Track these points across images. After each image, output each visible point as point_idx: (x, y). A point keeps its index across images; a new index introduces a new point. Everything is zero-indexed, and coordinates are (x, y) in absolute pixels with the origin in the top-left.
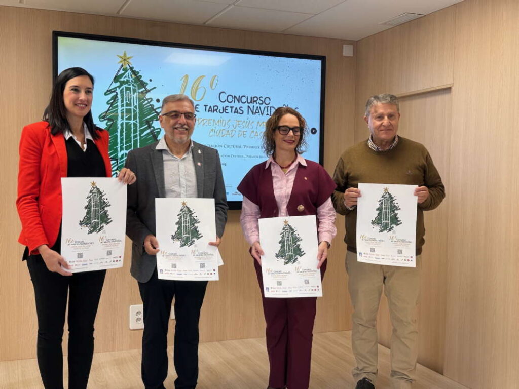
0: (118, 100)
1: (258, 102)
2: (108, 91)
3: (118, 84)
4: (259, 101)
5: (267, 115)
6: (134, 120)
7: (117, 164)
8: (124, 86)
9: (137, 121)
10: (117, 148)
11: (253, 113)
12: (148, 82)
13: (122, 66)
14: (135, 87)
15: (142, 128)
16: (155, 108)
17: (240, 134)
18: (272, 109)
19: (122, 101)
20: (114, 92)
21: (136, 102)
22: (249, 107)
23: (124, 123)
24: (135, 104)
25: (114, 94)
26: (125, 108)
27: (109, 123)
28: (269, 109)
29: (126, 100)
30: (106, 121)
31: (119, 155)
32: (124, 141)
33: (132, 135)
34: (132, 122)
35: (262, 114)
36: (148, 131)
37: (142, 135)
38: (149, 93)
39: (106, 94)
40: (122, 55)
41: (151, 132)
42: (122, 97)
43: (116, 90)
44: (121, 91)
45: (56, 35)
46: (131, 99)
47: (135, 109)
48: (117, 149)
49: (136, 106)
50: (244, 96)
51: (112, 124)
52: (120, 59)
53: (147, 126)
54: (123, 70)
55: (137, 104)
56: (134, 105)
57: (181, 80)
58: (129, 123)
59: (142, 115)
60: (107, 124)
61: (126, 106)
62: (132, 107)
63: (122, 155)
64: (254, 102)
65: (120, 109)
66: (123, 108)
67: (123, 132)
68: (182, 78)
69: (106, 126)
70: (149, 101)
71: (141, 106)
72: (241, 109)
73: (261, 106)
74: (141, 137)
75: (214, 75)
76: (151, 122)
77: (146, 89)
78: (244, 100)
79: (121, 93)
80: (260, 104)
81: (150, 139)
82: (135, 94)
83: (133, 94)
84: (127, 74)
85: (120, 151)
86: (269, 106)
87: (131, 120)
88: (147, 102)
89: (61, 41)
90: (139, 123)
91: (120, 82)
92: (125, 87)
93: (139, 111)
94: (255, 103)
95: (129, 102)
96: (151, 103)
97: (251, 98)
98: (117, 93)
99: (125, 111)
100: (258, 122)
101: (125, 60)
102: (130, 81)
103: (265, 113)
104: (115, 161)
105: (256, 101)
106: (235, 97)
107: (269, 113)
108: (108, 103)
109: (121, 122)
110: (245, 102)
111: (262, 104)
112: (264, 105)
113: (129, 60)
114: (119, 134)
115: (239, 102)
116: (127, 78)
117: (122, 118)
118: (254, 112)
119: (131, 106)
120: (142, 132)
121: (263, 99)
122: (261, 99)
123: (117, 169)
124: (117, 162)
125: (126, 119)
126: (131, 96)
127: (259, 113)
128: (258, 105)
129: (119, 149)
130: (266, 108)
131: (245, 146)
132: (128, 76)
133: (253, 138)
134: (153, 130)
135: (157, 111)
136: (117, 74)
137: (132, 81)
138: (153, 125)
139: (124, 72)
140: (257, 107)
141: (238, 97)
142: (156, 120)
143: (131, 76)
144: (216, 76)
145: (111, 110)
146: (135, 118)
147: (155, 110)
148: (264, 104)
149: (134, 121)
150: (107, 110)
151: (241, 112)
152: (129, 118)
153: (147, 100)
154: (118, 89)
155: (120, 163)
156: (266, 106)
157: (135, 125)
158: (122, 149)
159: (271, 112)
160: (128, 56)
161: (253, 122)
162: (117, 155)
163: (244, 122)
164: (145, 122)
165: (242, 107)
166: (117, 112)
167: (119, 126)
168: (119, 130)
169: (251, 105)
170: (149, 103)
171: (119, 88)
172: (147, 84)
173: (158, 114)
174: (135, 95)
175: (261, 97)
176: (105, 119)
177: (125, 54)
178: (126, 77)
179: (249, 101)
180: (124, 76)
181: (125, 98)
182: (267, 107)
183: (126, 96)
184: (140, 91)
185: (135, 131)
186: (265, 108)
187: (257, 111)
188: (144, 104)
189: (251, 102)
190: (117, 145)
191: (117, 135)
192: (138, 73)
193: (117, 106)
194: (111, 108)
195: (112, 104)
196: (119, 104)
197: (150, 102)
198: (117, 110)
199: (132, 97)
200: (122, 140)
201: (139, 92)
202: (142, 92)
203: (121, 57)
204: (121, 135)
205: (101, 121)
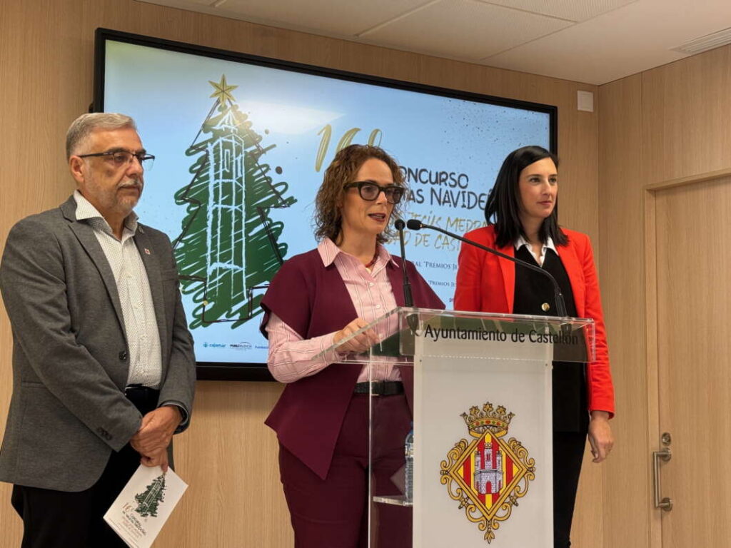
0: (209, 165)
1: (447, 182)
2: (192, 147)
3: (210, 135)
4: (449, 181)
5: (464, 206)
6: (236, 205)
7: (205, 289)
8: (220, 140)
9: (241, 208)
10: (205, 257)
11: (439, 201)
12: (264, 135)
13: (218, 102)
14: (240, 142)
15: (250, 221)
16: (273, 184)
17: (418, 241)
18: (471, 195)
19: (217, 168)
20: (202, 149)
21: (241, 171)
22: (433, 190)
23: (220, 210)
24: (240, 175)
25: (203, 153)
26: (221, 181)
27: (192, 209)
28: (466, 195)
29: (223, 167)
30: (188, 204)
31: (210, 271)
32: (219, 244)
33: (233, 233)
34: (233, 208)
35: (455, 205)
36: (261, 227)
37: (250, 234)
38: (263, 155)
39: (188, 153)
40: (219, 82)
41: (266, 228)
42: (217, 161)
43: (207, 146)
44: (214, 148)
45: (104, 35)
46: (232, 163)
47: (239, 184)
48: (204, 260)
49: (241, 178)
50: (425, 170)
51: (197, 211)
52: (214, 90)
53: (259, 216)
54: (220, 109)
55: (242, 174)
56: (237, 176)
57: (319, 134)
58: (229, 209)
59: (251, 197)
60: (188, 210)
61: (223, 178)
62: (234, 181)
63: (215, 272)
64: (441, 181)
65: (212, 182)
66: (217, 181)
67: (217, 227)
68: (322, 131)
69: (187, 214)
70: (264, 169)
71: (249, 178)
72: (420, 193)
73: (453, 189)
74: (248, 238)
75: (375, 128)
76: (266, 211)
77: (258, 147)
78: (425, 176)
79: (214, 153)
80: (451, 186)
81: (263, 242)
82: (240, 156)
83: (237, 156)
84: (226, 117)
85: (211, 264)
86: (467, 190)
87: (231, 204)
88: (259, 172)
89: (112, 47)
90: (246, 210)
91: (214, 131)
92: (223, 142)
93: (246, 188)
94: (443, 183)
95: (228, 171)
96: (267, 175)
97: (437, 173)
98: (207, 151)
99: (220, 186)
100: (449, 219)
101: (223, 91)
102: (232, 131)
103: (460, 203)
104: (202, 283)
105: (444, 180)
106: (410, 171)
107: (466, 204)
108: (191, 171)
109: (214, 208)
110: (427, 181)
111: (454, 186)
112: (458, 189)
113: (231, 93)
114: (209, 230)
115: (416, 181)
116: (226, 126)
117: (216, 200)
118: (442, 200)
119: (231, 178)
120: (250, 227)
121: (456, 177)
122: (453, 176)
123: (205, 299)
124: (205, 284)
125: (223, 202)
126: (232, 159)
127: (449, 202)
128: (449, 189)
129: (209, 259)
130: (461, 195)
131: (427, 263)
132: (229, 122)
133: (441, 248)
134: (270, 226)
135: (277, 189)
136: (209, 116)
137: (234, 131)
138: (269, 216)
139: (220, 113)
140: (447, 192)
141: (414, 172)
142: (276, 207)
143: (234, 122)
144: (377, 131)
145: (197, 183)
146: (238, 202)
147: (273, 187)
148: (458, 186)
149: (237, 207)
150: (189, 183)
151: (420, 199)
152: (228, 202)
153: (260, 167)
154: (209, 144)
155: (210, 286)
156: (462, 190)
157: (238, 214)
158: (214, 260)
159: (469, 201)
160: (228, 84)
161: (440, 219)
162: (205, 272)
163: (425, 217)
164: (255, 208)
165: (421, 190)
166: (208, 188)
167: (210, 215)
168: (209, 223)
169: (436, 187)
170: (263, 173)
171: (212, 144)
172: (261, 138)
173: (278, 195)
174: (239, 158)
175: (454, 174)
176: (186, 201)
177: (224, 80)
178: (224, 123)
179: (433, 179)
180: (221, 122)
181: (221, 162)
182: (464, 192)
183: (223, 158)
184: (248, 150)
185: (238, 226)
186: (459, 193)
187: (447, 199)
188: (254, 175)
189: (436, 182)
190: (206, 252)
191: (205, 233)
192: (246, 117)
193: (207, 177)
194: (196, 180)
195: (198, 172)
196: (211, 172)
197: (266, 171)
198: (207, 184)
199: (234, 161)
200: (214, 241)
201: (245, 152)
202: (251, 153)
203: (216, 86)
204: (214, 232)
205: (178, 204)
